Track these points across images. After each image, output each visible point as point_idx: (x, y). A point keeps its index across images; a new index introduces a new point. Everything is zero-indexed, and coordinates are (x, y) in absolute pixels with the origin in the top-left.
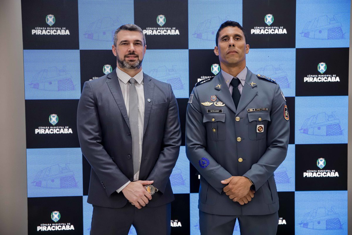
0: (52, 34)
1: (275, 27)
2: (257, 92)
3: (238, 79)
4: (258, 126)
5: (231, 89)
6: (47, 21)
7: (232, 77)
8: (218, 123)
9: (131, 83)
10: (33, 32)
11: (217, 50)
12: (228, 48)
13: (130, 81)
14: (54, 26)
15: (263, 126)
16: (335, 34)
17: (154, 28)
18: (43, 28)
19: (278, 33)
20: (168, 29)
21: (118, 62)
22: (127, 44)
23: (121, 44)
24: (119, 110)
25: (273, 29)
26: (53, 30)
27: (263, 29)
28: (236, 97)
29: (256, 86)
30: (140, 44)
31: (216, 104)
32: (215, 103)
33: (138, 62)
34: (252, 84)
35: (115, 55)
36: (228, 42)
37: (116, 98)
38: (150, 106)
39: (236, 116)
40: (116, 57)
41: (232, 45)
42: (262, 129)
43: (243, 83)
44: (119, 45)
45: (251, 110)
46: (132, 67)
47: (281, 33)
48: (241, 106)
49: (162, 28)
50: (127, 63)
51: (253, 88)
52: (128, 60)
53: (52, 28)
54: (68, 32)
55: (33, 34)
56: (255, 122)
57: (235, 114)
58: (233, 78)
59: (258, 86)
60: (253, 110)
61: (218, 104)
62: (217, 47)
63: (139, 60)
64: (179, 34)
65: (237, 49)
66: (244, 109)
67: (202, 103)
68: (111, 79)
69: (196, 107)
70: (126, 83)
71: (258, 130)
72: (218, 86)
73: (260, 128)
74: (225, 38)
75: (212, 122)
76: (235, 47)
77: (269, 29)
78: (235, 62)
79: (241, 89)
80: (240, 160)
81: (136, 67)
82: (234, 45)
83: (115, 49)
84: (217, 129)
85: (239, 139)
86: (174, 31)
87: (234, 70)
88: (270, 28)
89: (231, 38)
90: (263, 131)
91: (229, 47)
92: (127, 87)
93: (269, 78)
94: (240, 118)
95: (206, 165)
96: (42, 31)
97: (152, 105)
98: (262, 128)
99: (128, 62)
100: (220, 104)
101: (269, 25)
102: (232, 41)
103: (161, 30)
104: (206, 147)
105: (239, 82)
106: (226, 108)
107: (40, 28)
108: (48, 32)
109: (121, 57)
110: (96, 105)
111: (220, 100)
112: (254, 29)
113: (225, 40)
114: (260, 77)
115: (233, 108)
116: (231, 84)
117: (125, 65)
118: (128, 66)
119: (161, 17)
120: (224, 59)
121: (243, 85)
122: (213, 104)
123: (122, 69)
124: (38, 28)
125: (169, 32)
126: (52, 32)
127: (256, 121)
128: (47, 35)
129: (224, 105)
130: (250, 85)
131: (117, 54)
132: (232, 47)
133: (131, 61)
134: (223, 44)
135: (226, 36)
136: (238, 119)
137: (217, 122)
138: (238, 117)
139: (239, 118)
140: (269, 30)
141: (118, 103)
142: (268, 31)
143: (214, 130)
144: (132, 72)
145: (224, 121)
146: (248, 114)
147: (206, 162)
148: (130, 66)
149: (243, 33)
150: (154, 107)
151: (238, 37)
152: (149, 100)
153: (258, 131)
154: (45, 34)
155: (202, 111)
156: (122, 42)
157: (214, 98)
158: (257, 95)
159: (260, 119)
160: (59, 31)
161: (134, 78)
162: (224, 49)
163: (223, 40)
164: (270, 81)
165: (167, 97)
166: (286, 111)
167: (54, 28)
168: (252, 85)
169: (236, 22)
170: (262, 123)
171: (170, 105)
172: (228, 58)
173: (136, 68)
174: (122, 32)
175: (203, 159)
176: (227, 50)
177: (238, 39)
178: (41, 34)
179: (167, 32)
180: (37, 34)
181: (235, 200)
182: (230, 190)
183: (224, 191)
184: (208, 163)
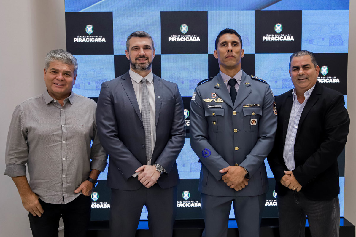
0: (90, 41)
2: (251, 91)
3: (235, 80)
4: (252, 120)
5: (229, 88)
6: (86, 30)
7: (230, 78)
8: (218, 117)
9: (143, 83)
10: (75, 40)
11: (216, 53)
12: (226, 53)
13: (142, 81)
14: (92, 35)
15: (256, 119)
18: (83, 37)
20: (190, 37)
21: (131, 65)
22: (138, 49)
23: (133, 49)
24: (132, 107)
26: (91, 38)
28: (233, 94)
29: (250, 86)
30: (149, 48)
31: (216, 100)
32: (215, 99)
33: (148, 64)
34: (247, 83)
35: (128, 58)
36: (226, 48)
37: (129, 96)
38: (160, 102)
39: (234, 111)
40: (129, 60)
41: (230, 50)
42: (255, 122)
43: (239, 82)
44: (131, 50)
45: (246, 106)
46: (143, 69)
48: (237, 102)
49: (185, 36)
50: (138, 65)
51: (247, 87)
52: (139, 63)
53: (90, 37)
54: (104, 40)
55: (75, 41)
56: (249, 116)
57: (232, 108)
59: (251, 86)
60: (248, 105)
61: (217, 100)
62: (216, 51)
63: (148, 62)
64: (199, 40)
65: (234, 54)
66: (240, 104)
67: (204, 100)
68: (125, 80)
69: (198, 103)
70: (138, 83)
71: (252, 123)
72: (217, 85)
73: (254, 121)
74: (224, 44)
75: (212, 116)
76: (233, 52)
78: (232, 65)
79: (237, 88)
80: (237, 148)
81: (147, 68)
82: (232, 51)
83: (128, 53)
84: (217, 122)
85: (236, 130)
86: (195, 38)
87: (232, 72)
89: (230, 44)
90: (256, 124)
91: (227, 52)
92: (140, 86)
93: (261, 79)
94: (237, 113)
95: (208, 155)
96: (82, 39)
97: (161, 101)
98: (255, 121)
99: (140, 64)
100: (219, 100)
102: (230, 47)
104: (207, 138)
105: (236, 82)
106: (224, 104)
107: (80, 37)
108: (88, 40)
109: (133, 60)
110: (112, 103)
111: (219, 97)
112: (266, 37)
113: (224, 45)
114: (254, 78)
115: (231, 104)
116: (229, 83)
117: (137, 67)
118: (139, 68)
119: (184, 26)
120: (223, 62)
121: (239, 85)
122: (214, 100)
123: (135, 71)
124: (79, 37)
126: (91, 40)
127: (250, 115)
128: (86, 42)
129: (223, 101)
130: (245, 84)
131: (130, 57)
132: (230, 53)
133: (142, 64)
134: (222, 49)
135: (225, 42)
136: (235, 113)
137: (217, 116)
138: (235, 111)
139: (236, 112)
141: (131, 101)
143: (214, 123)
144: (143, 73)
145: (223, 115)
146: (244, 109)
147: (208, 153)
148: (141, 68)
149: (239, 40)
150: (163, 103)
151: (235, 43)
152: (159, 97)
153: (251, 124)
154: (85, 41)
155: (204, 107)
156: (133, 47)
157: (214, 95)
158: (251, 92)
159: (253, 114)
160: (96, 39)
161: (145, 78)
162: (223, 53)
163: (222, 46)
164: (261, 81)
165: (174, 95)
166: (275, 107)
167: (93, 36)
168: (247, 84)
169: (234, 30)
170: (255, 117)
171: (176, 101)
172: (226, 61)
173: (146, 70)
174: (133, 39)
175: (206, 149)
176: (226, 54)
177: (235, 45)
178: (81, 41)
180: (78, 41)
181: (232, 187)
182: (227, 179)
183: (223, 179)
184: (210, 153)
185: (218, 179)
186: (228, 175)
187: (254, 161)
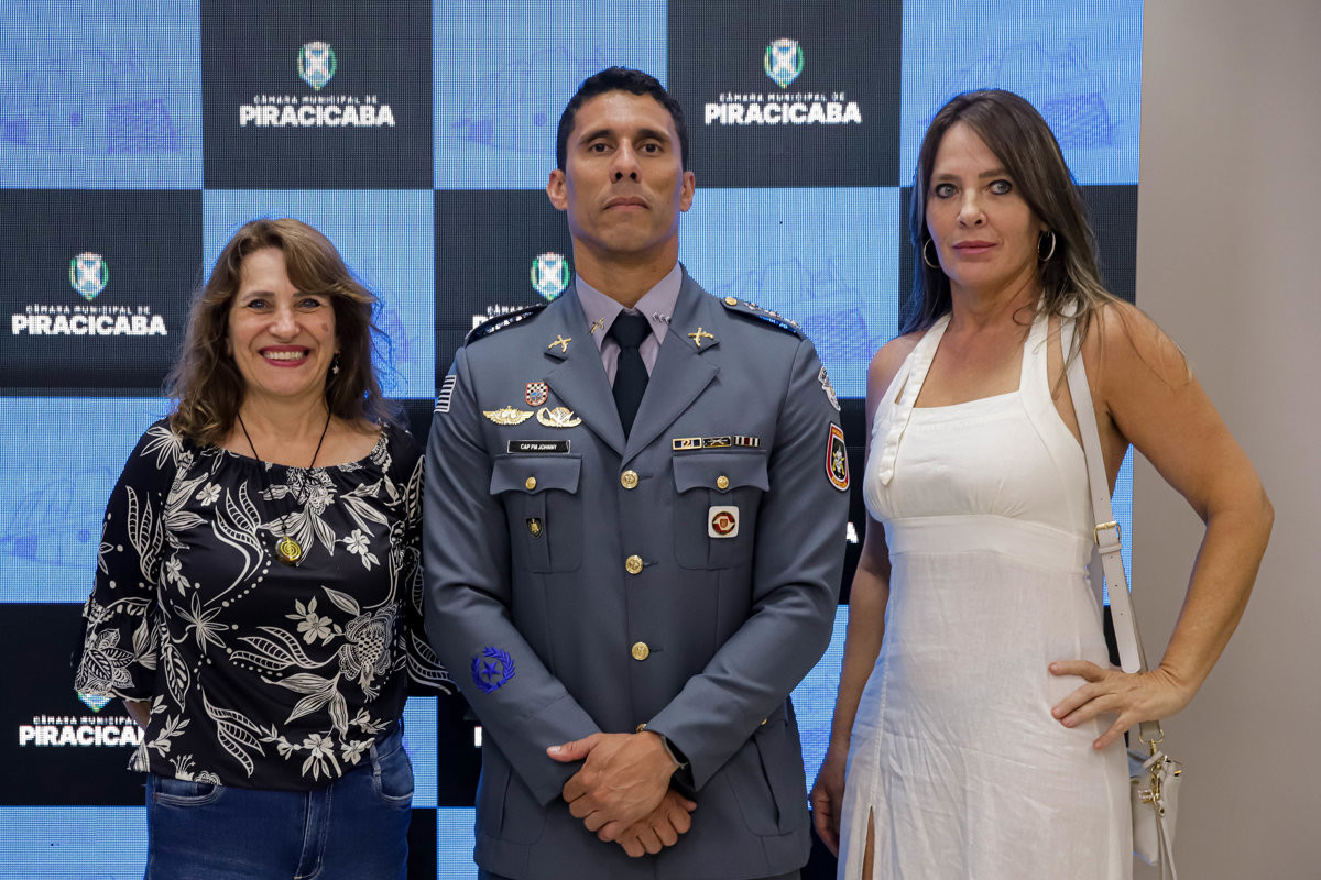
1: (810, 96)
2: (718, 371)
3: (642, 319)
4: (714, 511)
5: (610, 359)
7: (619, 308)
8: (551, 496)
11: (560, 184)
12: (608, 186)
15: (734, 511)
16: (1074, 126)
17: (287, 99)
19: (822, 120)
20: (346, 102)
25: (802, 101)
27: (756, 101)
28: (629, 389)
29: (715, 346)
31: (546, 416)
32: (541, 411)
34: (699, 336)
36: (609, 159)
39: (624, 469)
41: (626, 173)
42: (730, 525)
43: (660, 331)
45: (687, 444)
47: (837, 120)
48: (644, 427)
49: (321, 100)
51: (701, 352)
56: (703, 496)
57: (620, 457)
58: (622, 312)
59: (722, 347)
60: (697, 442)
61: (551, 416)
62: (559, 173)
65: (646, 190)
66: (659, 438)
67: (488, 414)
69: (463, 428)
71: (716, 527)
72: (556, 343)
73: (725, 520)
74: (598, 141)
75: (524, 493)
76: (638, 182)
77: (784, 101)
78: (634, 245)
79: (650, 354)
80: (640, 650)
82: (633, 176)
84: (546, 523)
85: (635, 563)
87: (629, 277)
88: (787, 97)
89: (625, 143)
90: (734, 533)
91: (613, 182)
93: (772, 314)
94: (640, 478)
95: (499, 678)
98: (732, 520)
100: (560, 418)
101: (784, 86)
102: (626, 157)
103: (314, 106)
104: (507, 599)
105: (646, 330)
106: (585, 433)
111: (563, 403)
113: (600, 148)
114: (735, 308)
115: (614, 435)
116: (612, 335)
120: (589, 230)
121: (661, 341)
122: (534, 416)
125: (350, 115)
127: (707, 490)
129: (578, 421)
130: (689, 342)
132: (625, 183)
134: (586, 165)
135: (604, 133)
136: (629, 478)
137: (548, 491)
138: (630, 472)
139: (635, 474)
140: (785, 106)
142: (780, 114)
143: (535, 527)
145: (573, 490)
146: (676, 459)
147: (499, 668)
149: (673, 125)
151: (652, 141)
153: (712, 533)
155: (488, 446)
157: (540, 389)
158: (714, 381)
159: (722, 482)
162: (591, 185)
163: (590, 149)
164: (775, 326)
166: (839, 454)
168: (697, 340)
169: (648, 77)
170: (730, 496)
172: (606, 225)
175: (490, 652)
176: (606, 191)
177: (651, 148)
179: (341, 116)
181: (610, 833)
182: (585, 793)
183: (567, 797)
184: (510, 670)
185: (546, 797)
186: (586, 775)
187: (720, 710)
